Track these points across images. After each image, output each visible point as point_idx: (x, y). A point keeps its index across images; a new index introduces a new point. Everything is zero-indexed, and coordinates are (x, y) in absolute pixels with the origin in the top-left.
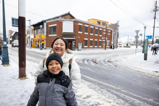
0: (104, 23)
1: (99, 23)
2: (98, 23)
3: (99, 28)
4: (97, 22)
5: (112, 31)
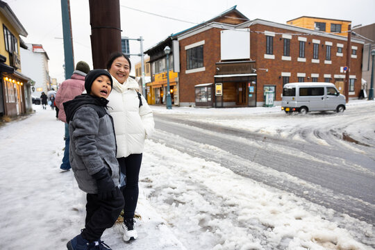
0: (337, 26)
1: (321, 25)
2: (317, 29)
3: (324, 39)
4: (315, 24)
5: (363, 45)
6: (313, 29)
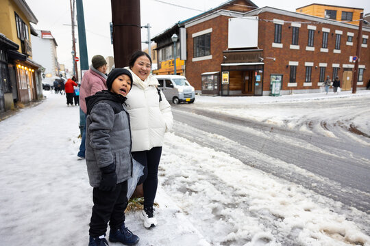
0: (348, 14)
1: (332, 13)
2: (328, 17)
3: (334, 28)
4: (325, 12)
6: (323, 17)
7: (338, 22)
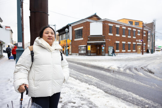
0: (137, 23)
1: (131, 22)
4: (129, 22)
5: (147, 31)
6: (128, 24)
7: (134, 26)
